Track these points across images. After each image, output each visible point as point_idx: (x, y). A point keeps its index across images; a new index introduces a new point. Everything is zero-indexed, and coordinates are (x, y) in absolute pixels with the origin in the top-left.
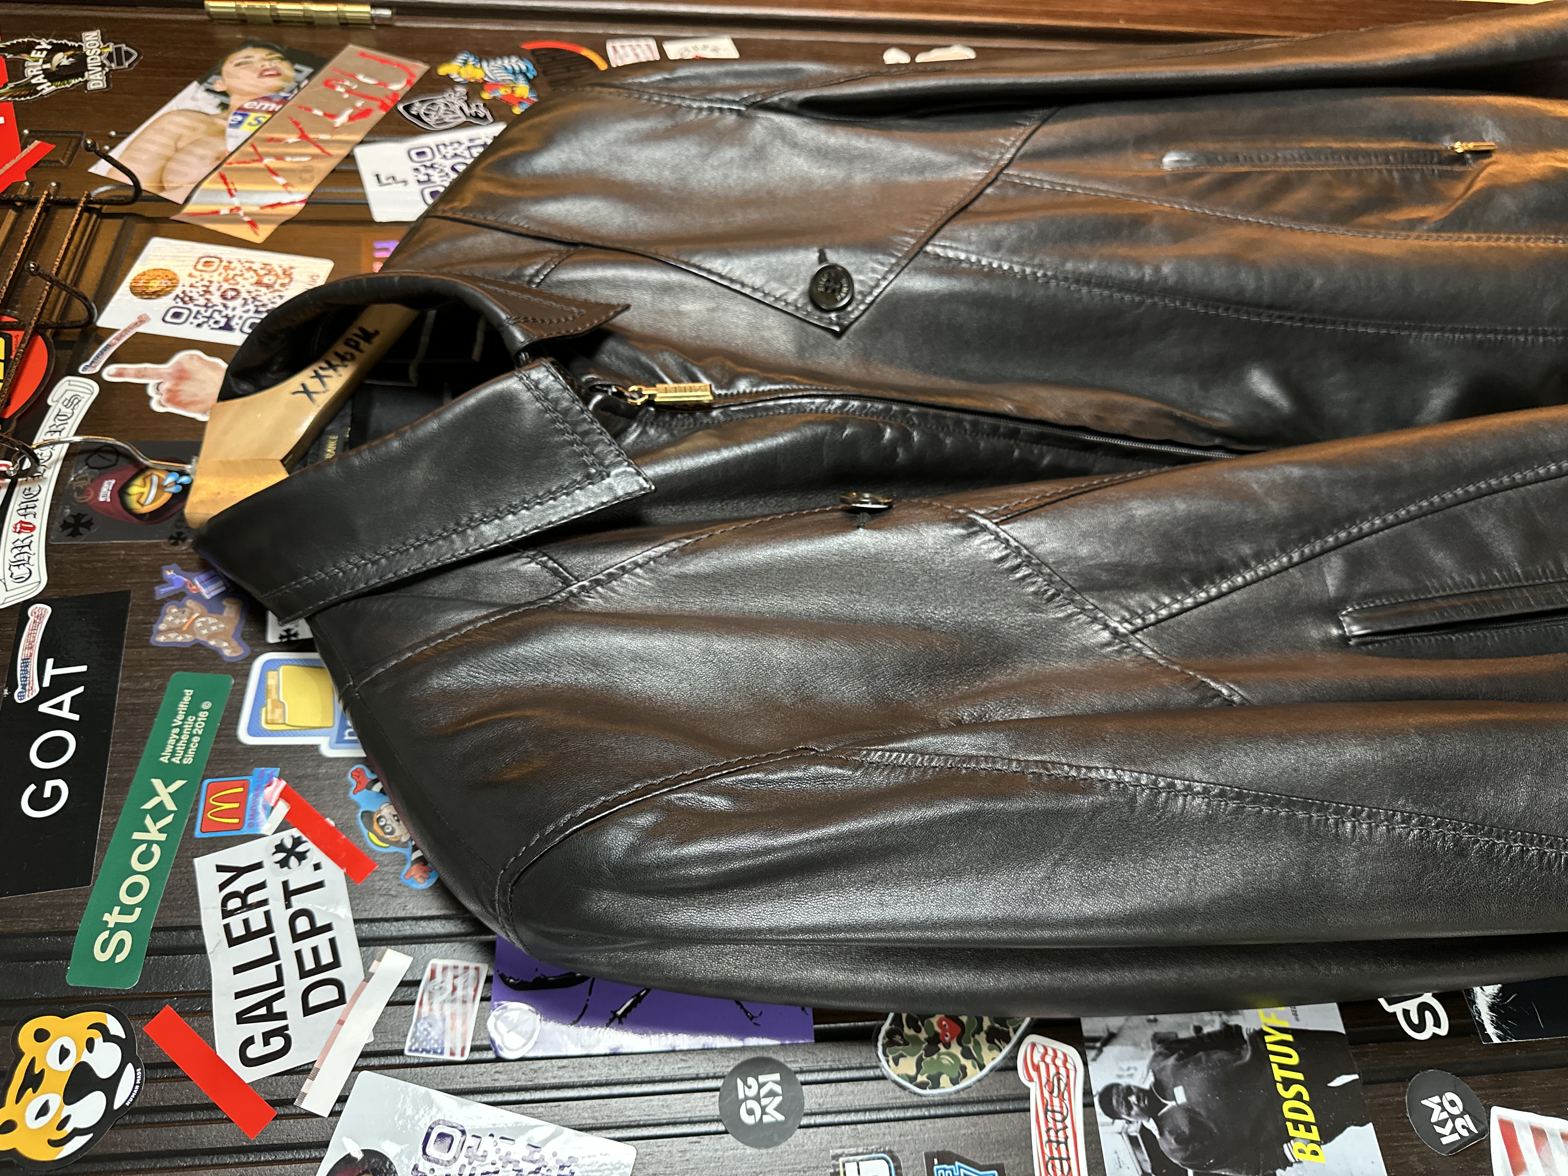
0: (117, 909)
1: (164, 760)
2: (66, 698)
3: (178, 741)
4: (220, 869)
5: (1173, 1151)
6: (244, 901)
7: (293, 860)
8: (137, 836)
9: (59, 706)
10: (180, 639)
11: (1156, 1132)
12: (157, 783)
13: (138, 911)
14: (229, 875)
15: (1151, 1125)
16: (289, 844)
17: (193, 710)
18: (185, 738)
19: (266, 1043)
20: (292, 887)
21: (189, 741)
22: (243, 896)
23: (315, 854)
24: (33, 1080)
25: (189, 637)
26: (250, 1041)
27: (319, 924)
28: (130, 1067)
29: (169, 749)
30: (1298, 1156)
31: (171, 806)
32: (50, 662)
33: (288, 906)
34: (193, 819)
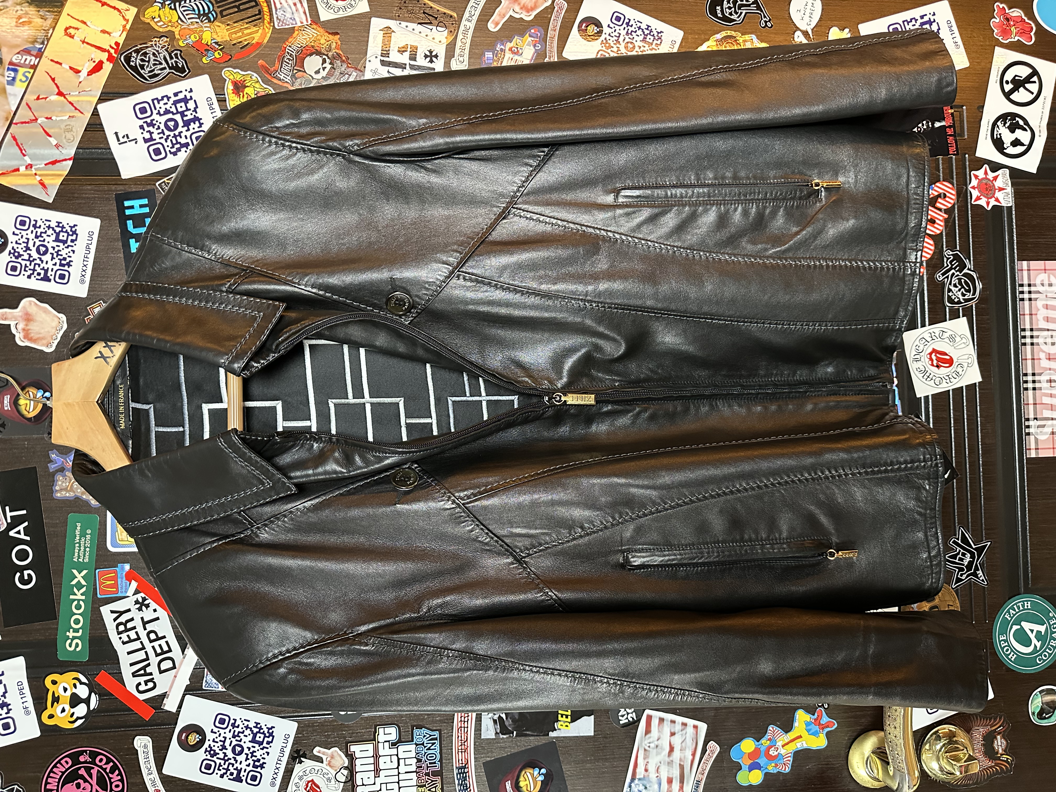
0: (71, 630)
1: (75, 560)
3: (80, 550)
4: (112, 612)
5: (510, 725)
6: (125, 626)
7: (144, 608)
8: (72, 597)
10: (67, 495)
11: (504, 718)
12: (75, 571)
13: (81, 631)
14: (116, 615)
15: (504, 716)
16: (140, 600)
17: (83, 534)
18: (82, 549)
19: (146, 685)
20: (146, 620)
21: (85, 551)
23: (153, 605)
24: (56, 700)
25: (72, 494)
26: (139, 684)
27: (160, 636)
28: (93, 694)
29: (76, 554)
30: (560, 727)
31: (84, 583)
32: (7, 508)
33: (145, 629)
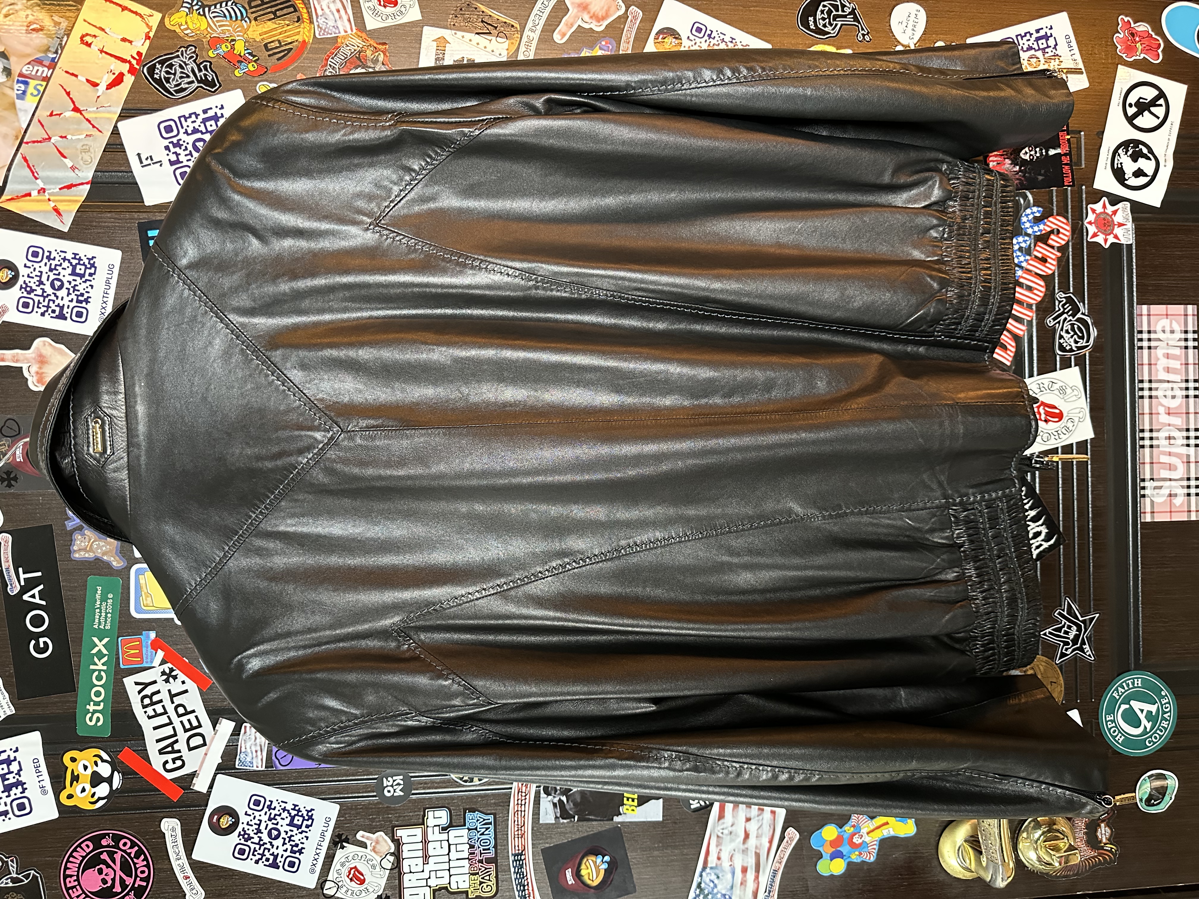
0: (92, 703)
1: (96, 627)
2: (36, 591)
3: (100, 616)
4: (137, 684)
5: (571, 809)
6: (151, 700)
7: (171, 680)
8: (92, 667)
9: (33, 596)
10: (87, 555)
11: (565, 801)
12: (95, 640)
13: (102, 704)
14: (142, 686)
15: (564, 799)
16: (167, 671)
17: (104, 599)
18: (103, 614)
19: (174, 763)
20: (173, 693)
21: (106, 617)
22: (151, 697)
23: (182, 677)
24: (75, 778)
25: (92, 555)
26: (166, 762)
27: (189, 710)
28: (116, 773)
29: (97, 621)
30: (625, 811)
31: (105, 652)
32: (20, 570)
33: (173, 702)
34: (118, 659)
